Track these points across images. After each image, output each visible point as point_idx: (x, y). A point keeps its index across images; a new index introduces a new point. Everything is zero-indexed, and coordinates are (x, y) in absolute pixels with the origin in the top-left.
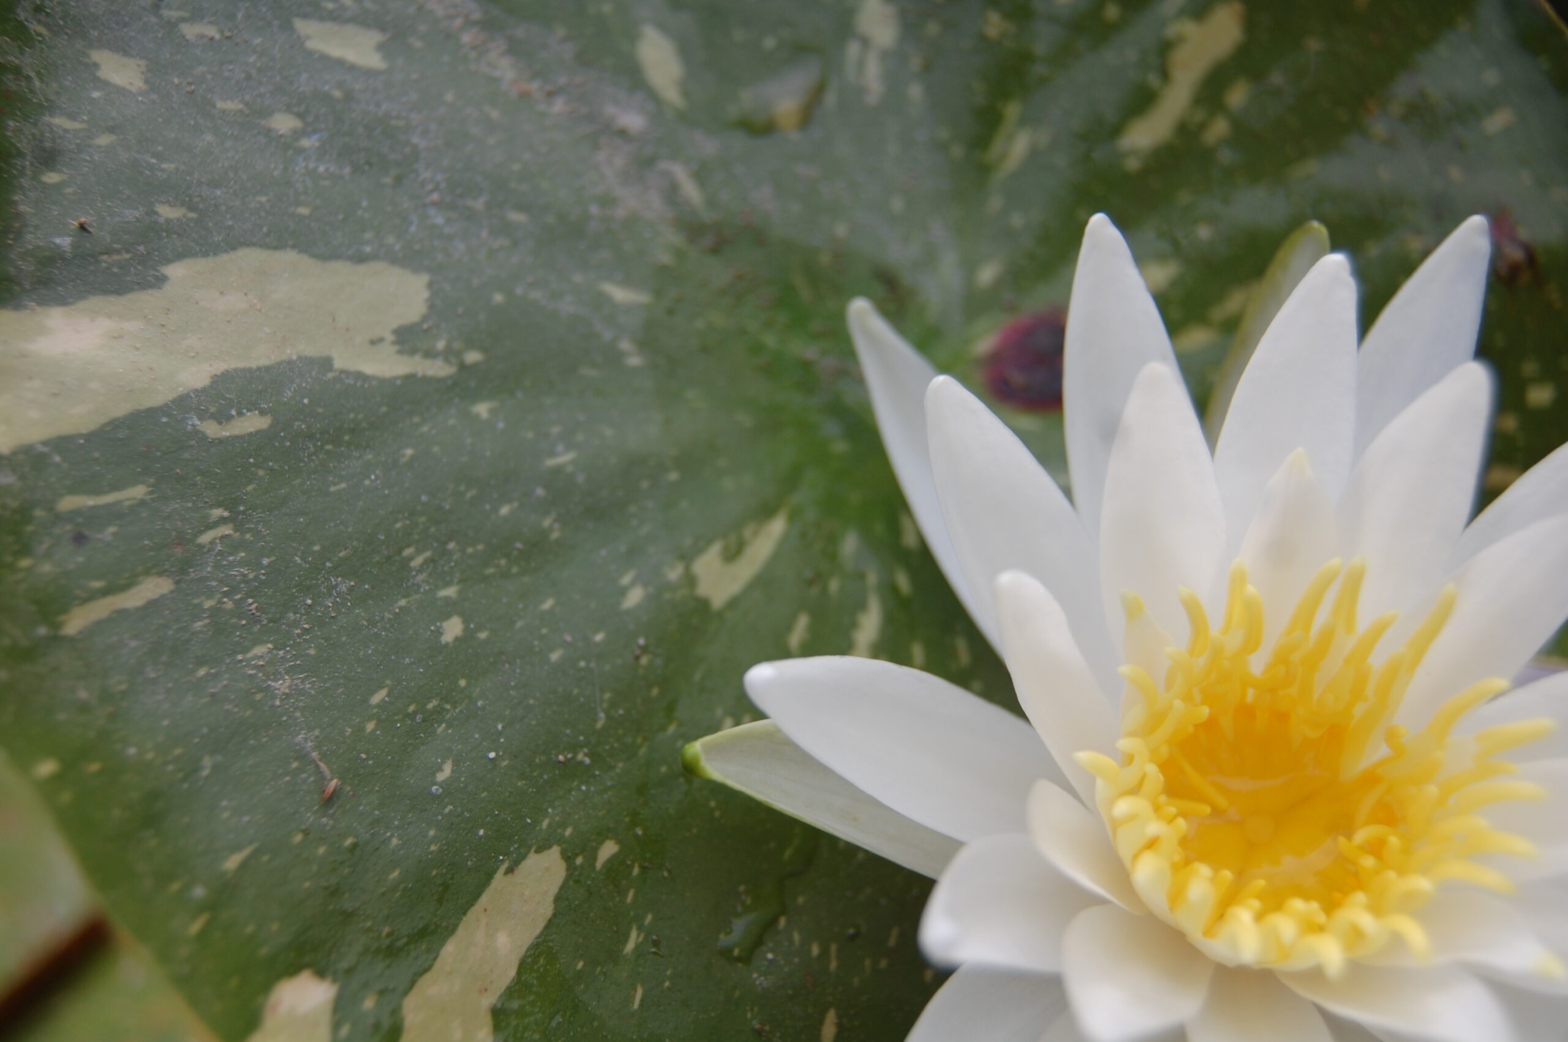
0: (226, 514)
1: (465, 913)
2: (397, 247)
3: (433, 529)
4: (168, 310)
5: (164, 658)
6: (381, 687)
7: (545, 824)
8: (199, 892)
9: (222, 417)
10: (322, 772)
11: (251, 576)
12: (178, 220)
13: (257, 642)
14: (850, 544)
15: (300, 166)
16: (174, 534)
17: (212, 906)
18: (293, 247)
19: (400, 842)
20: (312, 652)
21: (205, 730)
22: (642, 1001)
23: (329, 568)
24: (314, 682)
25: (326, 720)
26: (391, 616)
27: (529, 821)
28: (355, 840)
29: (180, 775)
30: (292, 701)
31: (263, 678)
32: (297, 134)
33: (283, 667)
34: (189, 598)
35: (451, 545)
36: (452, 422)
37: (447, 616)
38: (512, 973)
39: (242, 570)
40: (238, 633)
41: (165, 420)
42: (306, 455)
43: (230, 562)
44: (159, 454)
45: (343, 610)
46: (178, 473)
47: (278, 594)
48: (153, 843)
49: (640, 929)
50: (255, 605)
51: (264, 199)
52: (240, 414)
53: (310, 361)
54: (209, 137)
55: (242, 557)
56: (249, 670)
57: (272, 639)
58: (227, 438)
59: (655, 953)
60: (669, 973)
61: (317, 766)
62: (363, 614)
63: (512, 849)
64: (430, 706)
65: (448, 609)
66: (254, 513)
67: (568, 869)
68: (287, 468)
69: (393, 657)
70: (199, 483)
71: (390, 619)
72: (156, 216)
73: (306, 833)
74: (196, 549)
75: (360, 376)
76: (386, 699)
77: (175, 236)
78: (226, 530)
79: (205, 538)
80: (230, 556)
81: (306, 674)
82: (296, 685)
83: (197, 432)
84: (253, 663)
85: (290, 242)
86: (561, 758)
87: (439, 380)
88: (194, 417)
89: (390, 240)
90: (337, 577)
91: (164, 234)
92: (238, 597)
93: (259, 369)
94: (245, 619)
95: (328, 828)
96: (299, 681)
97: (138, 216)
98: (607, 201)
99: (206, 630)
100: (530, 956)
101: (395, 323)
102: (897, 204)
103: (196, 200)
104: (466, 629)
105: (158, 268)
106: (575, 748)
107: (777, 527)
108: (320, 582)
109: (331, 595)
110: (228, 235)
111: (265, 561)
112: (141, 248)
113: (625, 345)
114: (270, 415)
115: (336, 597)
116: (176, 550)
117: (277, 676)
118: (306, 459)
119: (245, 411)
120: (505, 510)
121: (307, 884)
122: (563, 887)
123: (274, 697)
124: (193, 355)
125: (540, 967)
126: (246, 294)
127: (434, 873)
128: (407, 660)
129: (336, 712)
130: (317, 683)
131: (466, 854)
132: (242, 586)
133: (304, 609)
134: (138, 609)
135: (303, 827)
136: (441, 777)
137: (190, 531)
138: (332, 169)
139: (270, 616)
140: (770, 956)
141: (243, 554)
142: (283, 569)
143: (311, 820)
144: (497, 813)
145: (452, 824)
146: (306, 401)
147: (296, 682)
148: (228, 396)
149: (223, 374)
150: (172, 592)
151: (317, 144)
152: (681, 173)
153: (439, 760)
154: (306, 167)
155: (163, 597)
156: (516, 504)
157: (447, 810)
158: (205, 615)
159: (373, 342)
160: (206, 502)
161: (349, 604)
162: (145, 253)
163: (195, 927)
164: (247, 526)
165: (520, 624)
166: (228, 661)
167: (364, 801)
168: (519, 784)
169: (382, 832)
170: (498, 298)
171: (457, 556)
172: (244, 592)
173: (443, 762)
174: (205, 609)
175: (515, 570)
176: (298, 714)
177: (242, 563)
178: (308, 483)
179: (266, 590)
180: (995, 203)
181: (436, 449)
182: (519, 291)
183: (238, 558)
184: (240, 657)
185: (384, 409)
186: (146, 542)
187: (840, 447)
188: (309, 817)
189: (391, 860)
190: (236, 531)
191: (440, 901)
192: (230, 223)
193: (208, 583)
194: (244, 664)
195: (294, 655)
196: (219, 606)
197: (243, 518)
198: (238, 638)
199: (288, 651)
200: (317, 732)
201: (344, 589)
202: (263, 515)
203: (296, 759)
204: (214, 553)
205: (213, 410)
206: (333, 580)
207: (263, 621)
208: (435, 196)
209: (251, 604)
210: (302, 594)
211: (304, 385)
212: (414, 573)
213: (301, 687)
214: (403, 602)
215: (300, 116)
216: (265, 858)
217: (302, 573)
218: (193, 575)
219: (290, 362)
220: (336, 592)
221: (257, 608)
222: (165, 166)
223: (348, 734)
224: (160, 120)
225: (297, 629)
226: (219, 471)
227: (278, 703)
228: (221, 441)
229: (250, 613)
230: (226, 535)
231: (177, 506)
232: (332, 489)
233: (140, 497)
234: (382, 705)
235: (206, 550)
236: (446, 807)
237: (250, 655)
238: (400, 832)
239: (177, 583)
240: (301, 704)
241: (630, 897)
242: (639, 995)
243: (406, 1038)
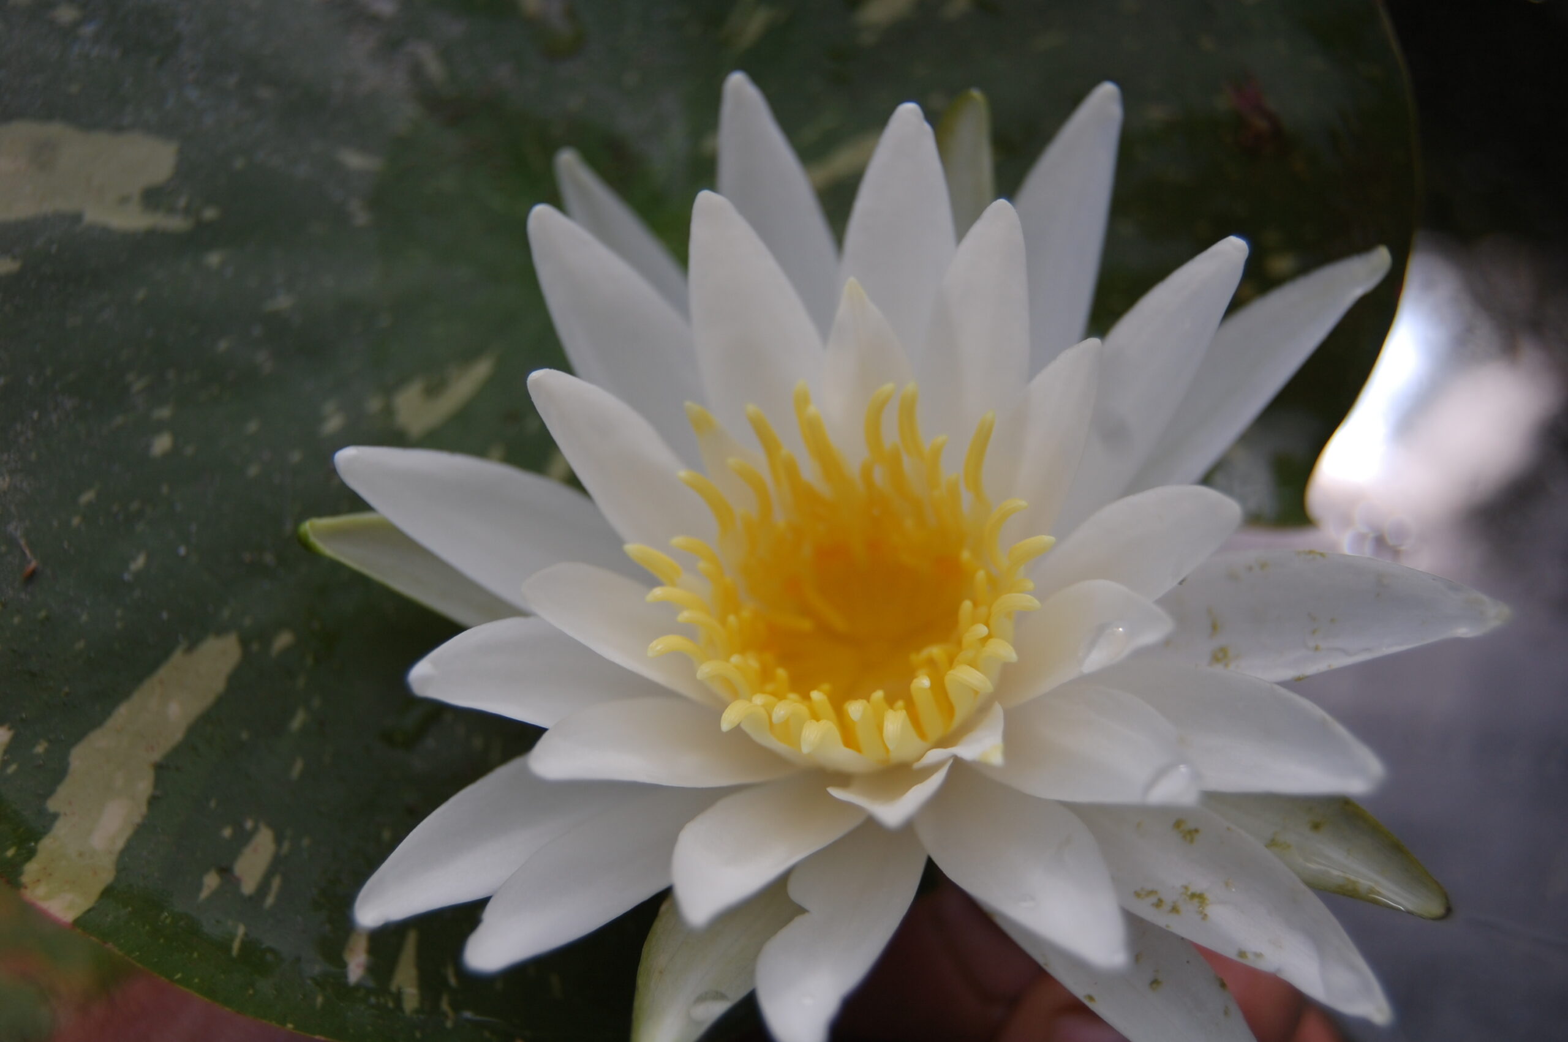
1: (141, 683)
2: (154, 119)
3: (155, 359)
6: (89, 489)
7: (226, 613)
10: (25, 555)
15: (76, 50)
18: (60, 119)
19: (89, 618)
20: (32, 456)
22: (301, 773)
23: (57, 388)
24: (30, 481)
25: (37, 513)
26: (108, 431)
27: (211, 609)
28: (48, 614)
30: (9, 495)
32: (77, 24)
35: (170, 373)
36: (184, 270)
37: (159, 433)
38: (178, 736)
42: (49, 292)
45: (66, 425)
47: (9, 408)
49: (307, 710)
51: (39, 79)
53: (61, 215)
59: (319, 732)
60: (330, 750)
61: (22, 551)
62: (83, 429)
63: (191, 631)
64: (132, 507)
65: (160, 427)
67: (243, 654)
68: (30, 304)
69: (105, 465)
71: (106, 434)
73: (4, 604)
75: (106, 229)
76: (94, 500)
81: (24, 475)
82: (14, 483)
85: (58, 115)
86: (247, 557)
87: (177, 235)
89: (148, 112)
90: (64, 396)
95: (25, 602)
96: (17, 479)
98: (352, 78)
100: (198, 723)
101: (144, 185)
102: (631, 79)
104: (175, 444)
106: (262, 550)
107: (482, 369)
108: (47, 399)
109: (56, 411)
113: (354, 205)
114: (20, 260)
115: (60, 412)
118: (48, 299)
120: (223, 345)
122: (237, 669)
125: (208, 733)
127: (117, 646)
128: (117, 467)
129: (47, 507)
130: (33, 483)
131: (148, 633)
133: (31, 422)
136: (134, 567)
138: (104, 53)
140: (431, 744)
142: (16, 386)
143: (11, 594)
144: (181, 599)
145: (139, 607)
146: (54, 249)
151: (94, 31)
152: (426, 54)
153: (134, 553)
154: (81, 51)
156: (233, 341)
159: (122, 200)
161: (71, 420)
165: (223, 443)
167: (62, 583)
168: (206, 578)
169: (74, 609)
170: (239, 163)
171: (173, 383)
173: (138, 554)
175: (226, 397)
176: (11, 507)
178: (48, 316)
181: (167, 293)
182: (259, 157)
185: (124, 258)
188: (9, 592)
189: (78, 633)
191: (119, 670)
195: (16, 459)
199: (11, 456)
200: (27, 524)
201: (68, 405)
206: (60, 398)
208: (193, 75)
210: (30, 408)
211: (54, 236)
212: (133, 396)
214: (120, 420)
215: (80, 7)
217: (33, 392)
219: (45, 218)
223: (55, 525)
234: (89, 504)
236: (135, 593)
238: (90, 610)
240: (16, 500)
241: (301, 682)
242: (298, 767)
243: (68, 780)
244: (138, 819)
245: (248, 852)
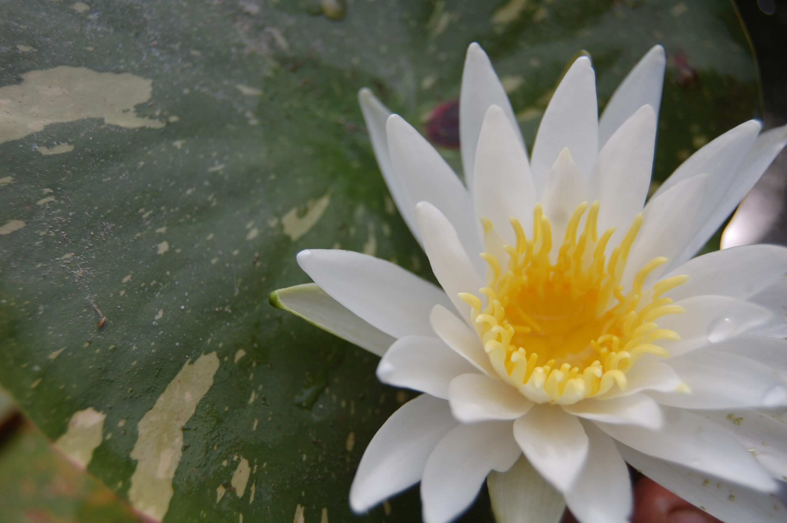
0: (51, 191)
1: (169, 382)
2: (136, 67)
3: (153, 200)
4: (23, 94)
5: (20, 259)
6: (127, 274)
7: (209, 341)
8: (37, 368)
9: (49, 145)
10: (98, 314)
11: (64, 221)
12: (28, 52)
13: (66, 252)
14: (360, 211)
15: (89, 27)
16: (25, 200)
17: (42, 375)
18: (85, 66)
19: (137, 348)
20: (94, 257)
21: (40, 293)
22: (257, 427)
23: (102, 218)
24: (94, 271)
25: (101, 289)
26: (133, 241)
27: (201, 339)
28: (114, 346)
29: (28, 314)
30: (84, 280)
31: (69, 269)
32: (87, 13)
33: (79, 264)
34: (33, 230)
35: (163, 208)
36: (163, 150)
37: (161, 241)
38: (193, 411)
39: (59, 218)
40: (57, 248)
41: (21, 146)
42: (91, 164)
43: (53, 214)
44: (18, 162)
45: (109, 238)
46: (28, 172)
47: (77, 229)
48: (14, 344)
49: (257, 392)
50: (66, 234)
51: (70, 43)
52: (58, 144)
53: (93, 120)
54: (44, 14)
55: (59, 212)
56: (62, 265)
57: (74, 250)
58: (52, 155)
59: (264, 404)
60: (271, 413)
61: (96, 311)
62: (119, 240)
63: (192, 352)
64: (152, 284)
65: (161, 238)
66: (65, 191)
67: (220, 363)
68: (81, 170)
69: (134, 260)
70: (38, 176)
71: (132, 242)
72: (17, 50)
73: (90, 342)
74: (37, 207)
75: (117, 127)
76: (131, 280)
77: (26, 60)
78: (52, 199)
79: (41, 202)
80: (53, 211)
81: (90, 268)
82: (86, 272)
83: (38, 152)
84: (64, 262)
85: (84, 64)
86: (217, 309)
87: (157, 130)
88: (36, 145)
89: (133, 63)
90: (106, 222)
91: (21, 59)
92: (57, 230)
93: (68, 123)
94: (60, 241)
95: (101, 340)
96: (87, 271)
97: (8, 50)
98: (240, 46)
99: (41, 245)
100: (202, 403)
101: (135, 103)
102: (383, 49)
103: (37, 43)
104: (170, 248)
105: (18, 75)
106: (224, 305)
107: (324, 202)
108: (98, 224)
109: (103, 230)
110: (53, 60)
111: (71, 214)
112: (10, 65)
113: (249, 114)
114: (73, 145)
115: (105, 232)
116: (26, 208)
117: (76, 268)
118: (91, 166)
119: (61, 143)
120: (189, 192)
121: (91, 367)
122: (218, 371)
123: (75, 278)
124: (35, 116)
125: (206, 409)
126: (61, 88)
127: (154, 363)
128: (141, 262)
129: (105, 286)
130: (96, 272)
131: (170, 354)
132: (59, 225)
133: (90, 237)
134: (7, 235)
135: (89, 340)
136: (157, 317)
137: (33, 199)
138: (105, 29)
139: (73, 240)
140: (321, 406)
141: (60, 210)
142: (80, 217)
143: (93, 336)
144: (185, 335)
145: (163, 340)
146: (91, 138)
147: (85, 271)
148: (52, 135)
149: (50, 125)
150: (24, 227)
151: (97, 17)
152: (277, 34)
153: (156, 310)
154: (91, 28)
155: (20, 229)
156: (194, 189)
157: (160, 333)
158: (41, 239)
159: (124, 111)
160: (42, 185)
161: (112, 235)
162: (12, 67)
163: (34, 385)
164: (62, 197)
165: (196, 246)
166: (52, 260)
167: (119, 328)
168: (196, 321)
169: (128, 343)
170: (186, 91)
171: (165, 213)
172: (60, 228)
173: (158, 310)
174: (41, 236)
175: (194, 220)
176: (87, 286)
177: (59, 215)
178: (92, 177)
179: (71, 227)
180: (432, 48)
181: (155, 162)
182: (196, 88)
183: (57, 212)
184: (58, 259)
185: (129, 143)
186: (12, 204)
187: (356, 165)
188: (92, 335)
189: (132, 357)
190: (56, 199)
191: (157, 376)
192: (54, 54)
193: (43, 224)
194: (60, 262)
195: (85, 258)
196: (48, 234)
197: (60, 193)
198: (57, 250)
199: (82, 257)
200: (96, 295)
201: (110, 228)
202: (69, 192)
203: (85, 308)
204: (45, 210)
205: (45, 142)
206: (104, 223)
207: (69, 242)
208: (155, 43)
209: (63, 234)
210: (89, 230)
211: (90, 131)
212: (144, 221)
213: (88, 274)
214: (138, 235)
215: (88, 4)
216: (70, 354)
217: (89, 220)
218: (34, 219)
219: (83, 120)
220: (106, 229)
221: (66, 236)
222: (22, 27)
223: (111, 296)
224: (19, 5)
225: (86, 246)
226: (48, 171)
227: (76, 281)
228: (49, 157)
229: (63, 238)
230: (52, 201)
231: (27, 187)
232: (104, 180)
233: (9, 182)
234: (128, 283)
235: (41, 208)
236: (159, 332)
237: (63, 258)
238: (137, 343)
239: (27, 223)
240: (88, 282)
241: (251, 377)
242: (256, 423)
243: (139, 441)
244: (179, 459)
245: (237, 473)
